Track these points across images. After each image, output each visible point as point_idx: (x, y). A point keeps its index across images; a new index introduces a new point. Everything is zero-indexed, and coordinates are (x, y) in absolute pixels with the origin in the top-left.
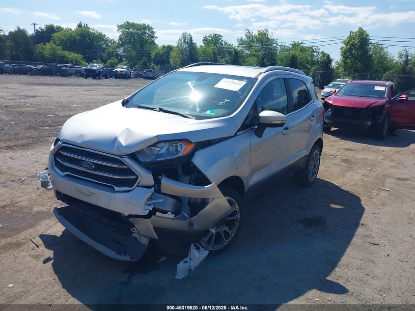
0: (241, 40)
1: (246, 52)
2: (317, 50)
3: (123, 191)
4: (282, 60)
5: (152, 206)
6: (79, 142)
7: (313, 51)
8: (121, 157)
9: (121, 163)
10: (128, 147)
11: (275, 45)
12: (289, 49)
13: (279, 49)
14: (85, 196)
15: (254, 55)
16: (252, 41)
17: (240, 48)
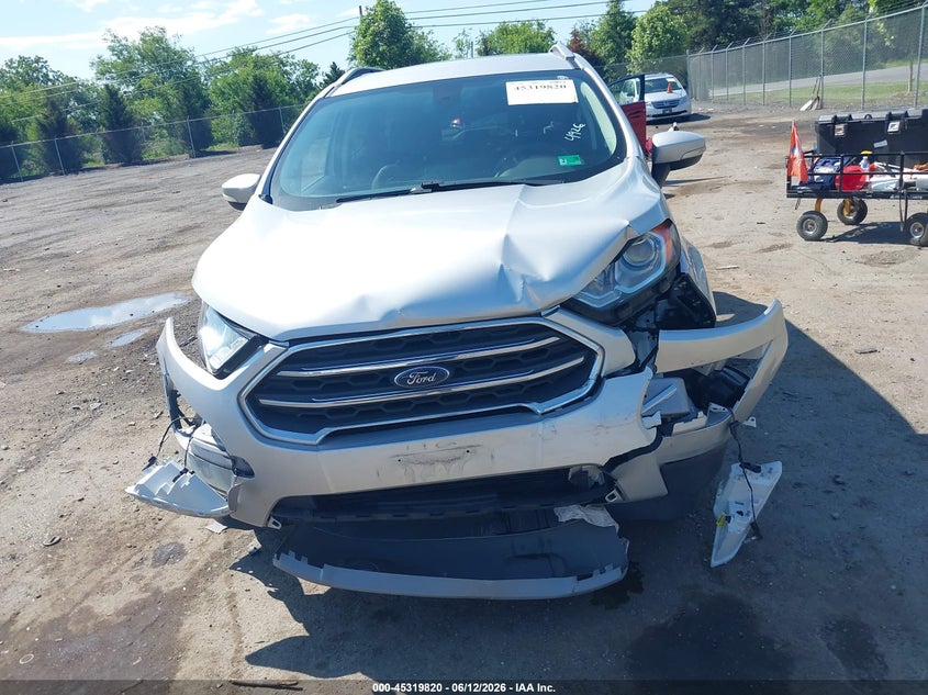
0: (102, 62)
1: (124, 88)
2: (290, 60)
3: (563, 407)
4: (223, 93)
5: (658, 414)
6: (376, 319)
7: (282, 62)
8: (538, 315)
9: (545, 331)
10: (561, 279)
11: (189, 63)
12: (225, 68)
13: (202, 71)
14: (439, 466)
15: (151, 94)
16: (130, 60)
17: (105, 82)
